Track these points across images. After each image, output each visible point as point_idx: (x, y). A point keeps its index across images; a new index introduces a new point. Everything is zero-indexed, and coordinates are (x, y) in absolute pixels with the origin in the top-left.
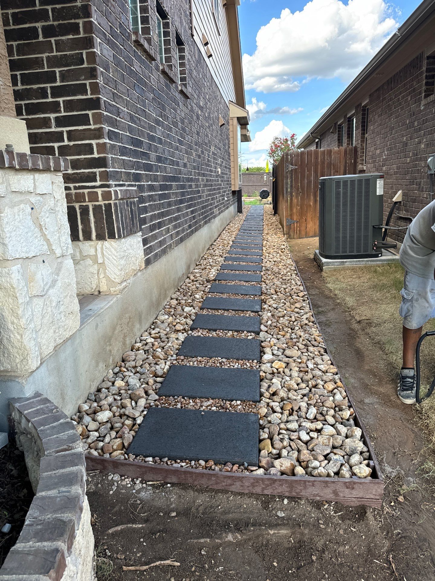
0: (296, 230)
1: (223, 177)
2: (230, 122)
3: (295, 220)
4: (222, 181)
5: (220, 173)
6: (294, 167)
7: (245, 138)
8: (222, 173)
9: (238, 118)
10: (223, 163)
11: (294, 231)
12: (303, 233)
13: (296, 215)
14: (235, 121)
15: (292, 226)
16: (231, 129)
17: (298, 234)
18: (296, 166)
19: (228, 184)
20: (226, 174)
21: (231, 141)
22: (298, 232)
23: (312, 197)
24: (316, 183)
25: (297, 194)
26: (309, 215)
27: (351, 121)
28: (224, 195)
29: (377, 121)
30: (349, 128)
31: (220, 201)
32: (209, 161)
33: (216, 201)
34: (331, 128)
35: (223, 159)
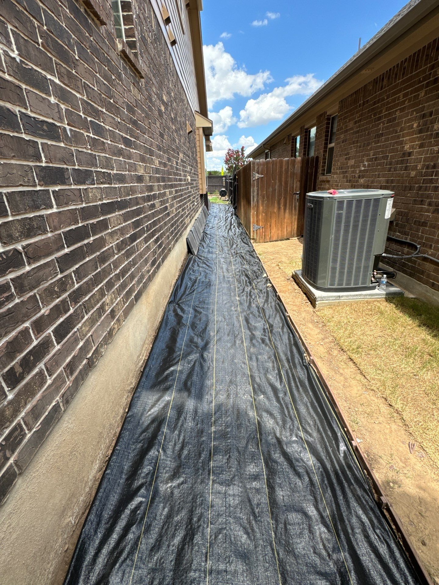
0: (261, 235)
1: (192, 184)
2: (197, 131)
3: (261, 225)
4: (192, 188)
6: (260, 176)
7: (209, 149)
9: (204, 128)
10: (192, 170)
12: (268, 238)
13: (262, 221)
14: (201, 130)
15: (258, 232)
17: (263, 239)
18: (262, 174)
21: (198, 150)
22: (263, 237)
23: (276, 205)
24: (280, 191)
25: (263, 201)
26: (273, 221)
27: (308, 132)
28: (194, 201)
29: (352, 129)
30: (306, 138)
31: (190, 208)
32: (177, 169)
33: (186, 210)
34: (284, 139)
35: (192, 166)
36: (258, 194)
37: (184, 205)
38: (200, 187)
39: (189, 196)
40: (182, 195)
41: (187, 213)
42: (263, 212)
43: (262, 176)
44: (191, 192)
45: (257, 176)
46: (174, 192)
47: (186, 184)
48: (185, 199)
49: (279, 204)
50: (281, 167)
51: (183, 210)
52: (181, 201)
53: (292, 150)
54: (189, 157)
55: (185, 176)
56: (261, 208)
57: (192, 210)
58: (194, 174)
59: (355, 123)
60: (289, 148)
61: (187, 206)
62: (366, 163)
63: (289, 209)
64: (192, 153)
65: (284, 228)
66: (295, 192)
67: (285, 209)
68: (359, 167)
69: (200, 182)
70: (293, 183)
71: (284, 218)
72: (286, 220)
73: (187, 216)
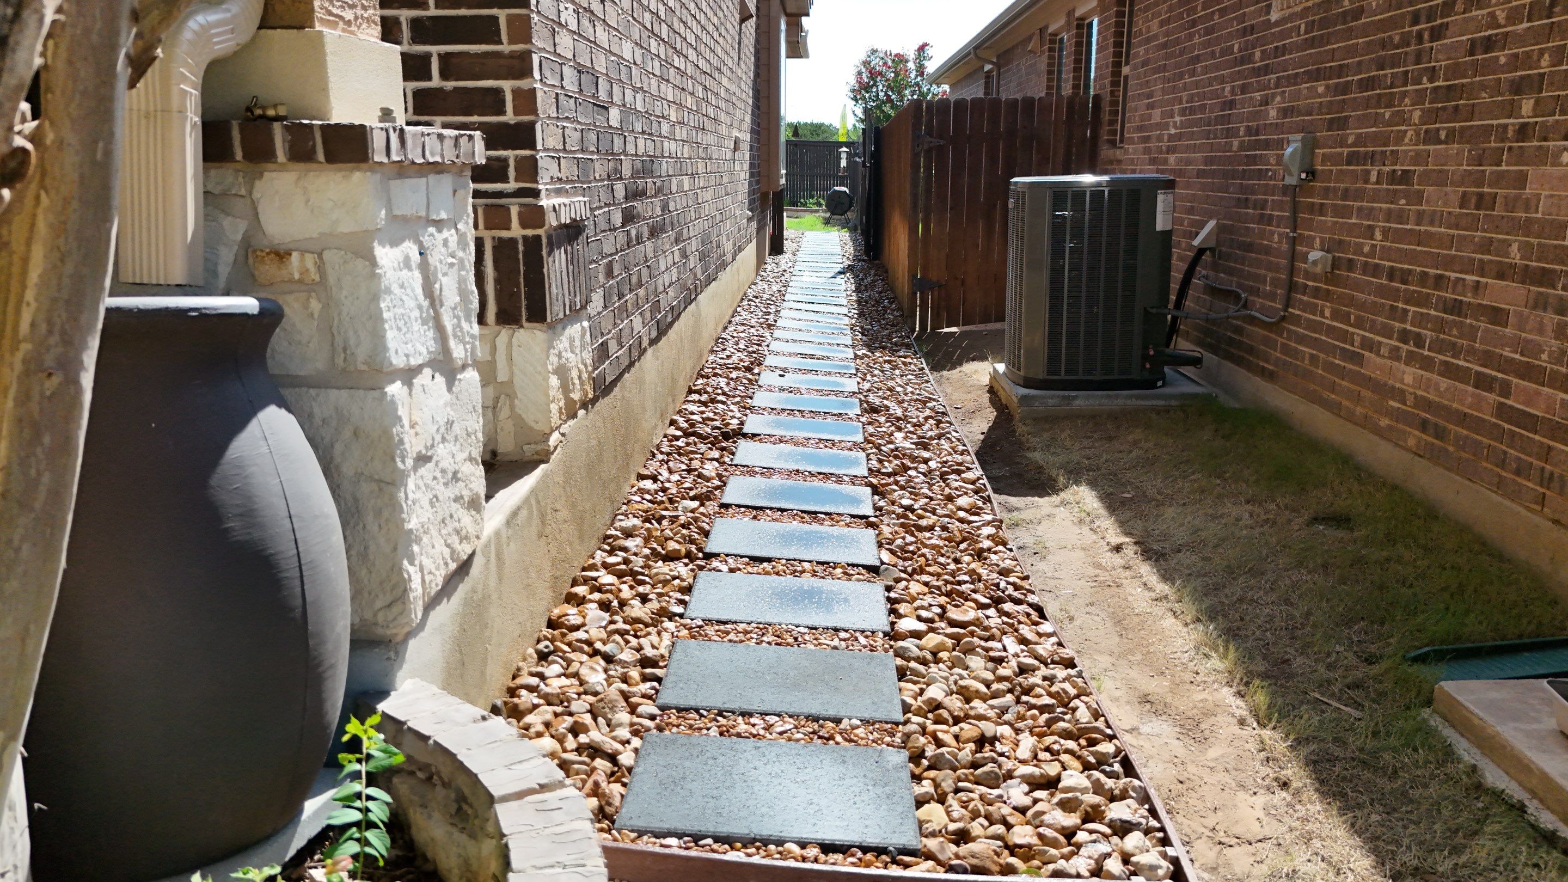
0: (935, 306)
2: (763, 7)
3: (934, 279)
6: (935, 141)
7: (795, 49)
10: (744, 119)
11: (932, 310)
12: (956, 316)
13: (939, 267)
14: (776, 5)
15: (927, 297)
16: (764, 27)
17: (942, 318)
18: (941, 138)
19: (753, 175)
21: (764, 59)
22: (942, 312)
23: (980, 223)
26: (972, 269)
27: (1085, 27)
29: (1155, 37)
30: (1079, 45)
34: (1030, 38)
36: (927, 191)
43: (942, 142)
45: (928, 141)
49: (989, 221)
53: (1050, 72)
59: (1162, 24)
60: (1043, 65)
62: (1178, 119)
68: (1166, 126)
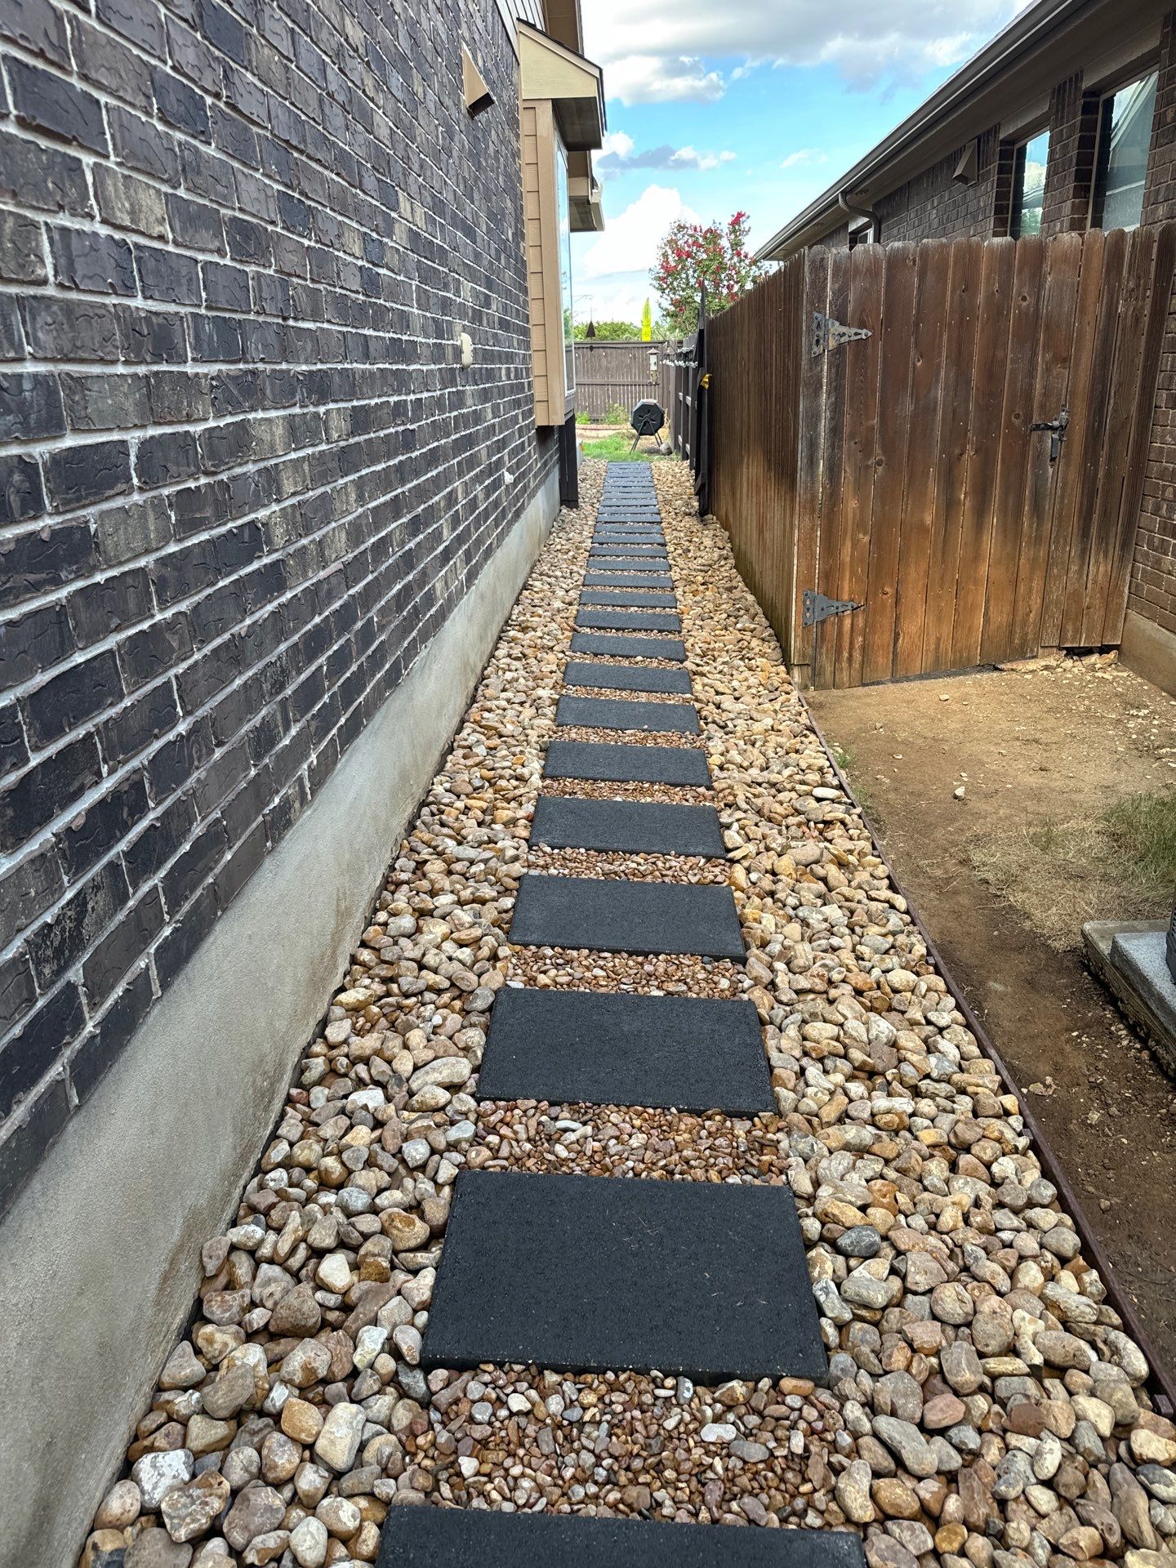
0: (846, 644)
1: (490, 375)
2: (524, 118)
3: (846, 597)
4: (485, 396)
5: (467, 358)
6: (850, 332)
7: (585, 217)
8: (482, 356)
9: (558, 105)
10: (488, 305)
11: (839, 651)
12: (882, 660)
13: (853, 573)
14: (546, 116)
15: (831, 630)
16: (527, 156)
17: (856, 665)
18: (862, 325)
19: (517, 404)
20: (509, 358)
21: (530, 210)
22: (857, 655)
23: (933, 489)
24: (955, 416)
25: (862, 471)
26: (915, 575)
27: (1098, 105)
28: (499, 464)
30: (1085, 143)
31: (472, 505)
32: (371, 284)
33: (444, 523)
34: (952, 160)
35: (489, 284)
36: (835, 431)
37: (421, 493)
38: (538, 392)
39: (469, 441)
40: (408, 441)
41: (448, 537)
42: (860, 525)
43: (864, 333)
44: (477, 417)
45: (837, 333)
46: (339, 425)
47: (449, 378)
48: (433, 458)
49: (949, 482)
50: (968, 285)
51: (415, 526)
52: (402, 473)
53: (1000, 210)
54: (469, 233)
55: (440, 330)
56: (851, 505)
57: (486, 514)
58: (504, 325)
60: (986, 196)
61: (451, 499)
63: (1004, 511)
64: (491, 216)
65: (973, 608)
66: (1036, 420)
67: (980, 512)
69: (537, 366)
70: (1031, 374)
71: (976, 558)
72: (984, 569)
73: (446, 556)
